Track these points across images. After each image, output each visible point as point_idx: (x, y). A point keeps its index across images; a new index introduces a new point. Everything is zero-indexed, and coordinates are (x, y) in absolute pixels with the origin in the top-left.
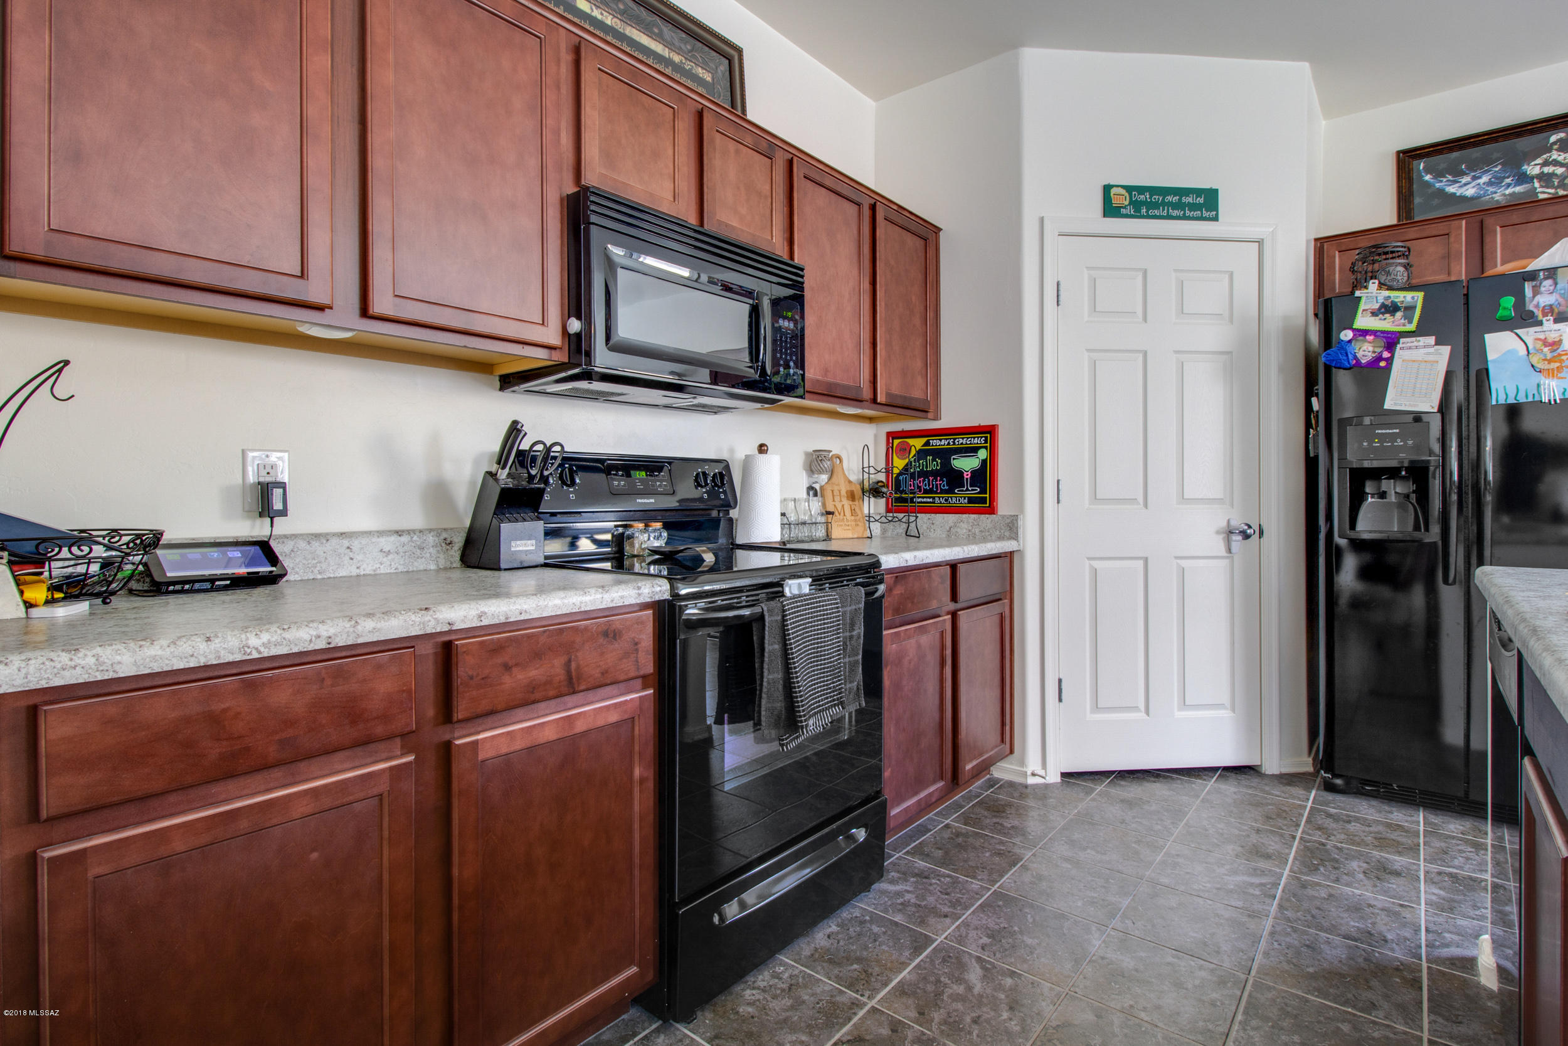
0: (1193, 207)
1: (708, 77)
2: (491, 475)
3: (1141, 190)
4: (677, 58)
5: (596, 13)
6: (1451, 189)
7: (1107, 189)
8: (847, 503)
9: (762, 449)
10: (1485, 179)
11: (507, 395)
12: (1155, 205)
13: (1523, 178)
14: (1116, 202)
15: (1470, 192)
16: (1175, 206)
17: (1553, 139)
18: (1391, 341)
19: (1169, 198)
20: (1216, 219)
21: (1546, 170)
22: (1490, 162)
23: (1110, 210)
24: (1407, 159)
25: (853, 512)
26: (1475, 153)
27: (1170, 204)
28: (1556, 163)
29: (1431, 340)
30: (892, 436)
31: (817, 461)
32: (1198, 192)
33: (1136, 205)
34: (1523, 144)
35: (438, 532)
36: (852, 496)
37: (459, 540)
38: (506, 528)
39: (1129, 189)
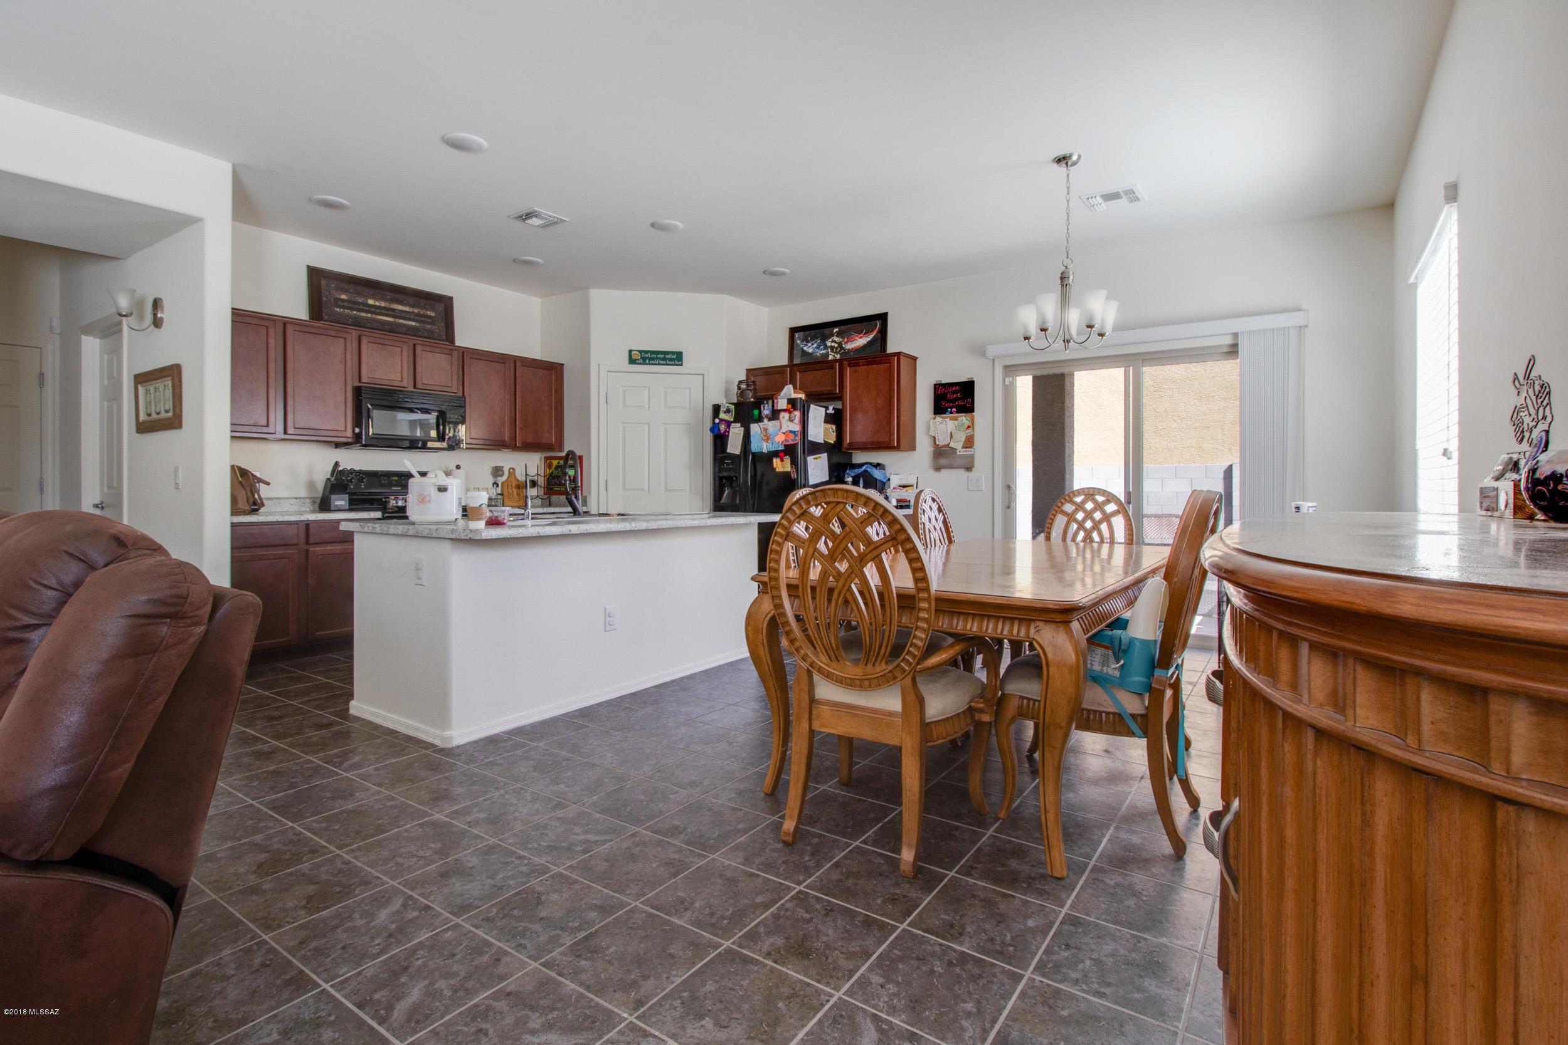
0: (671, 360)
1: (433, 314)
2: (328, 479)
3: (646, 352)
4: (416, 311)
5: (377, 304)
6: (805, 348)
7: (630, 351)
8: (515, 491)
9: (458, 467)
10: (815, 345)
11: (338, 450)
12: (653, 359)
13: (826, 347)
14: (634, 357)
15: (810, 351)
16: (662, 359)
17: (835, 330)
18: (728, 424)
19: (659, 356)
20: (681, 365)
21: (833, 344)
22: (817, 338)
23: (632, 361)
24: (793, 331)
25: (518, 494)
26: (813, 332)
27: (660, 358)
28: (835, 342)
29: (739, 425)
30: (547, 458)
31: (497, 471)
32: (673, 353)
33: (644, 359)
34: (827, 331)
35: (310, 498)
36: (518, 487)
37: (318, 501)
38: (333, 497)
39: (641, 352)
